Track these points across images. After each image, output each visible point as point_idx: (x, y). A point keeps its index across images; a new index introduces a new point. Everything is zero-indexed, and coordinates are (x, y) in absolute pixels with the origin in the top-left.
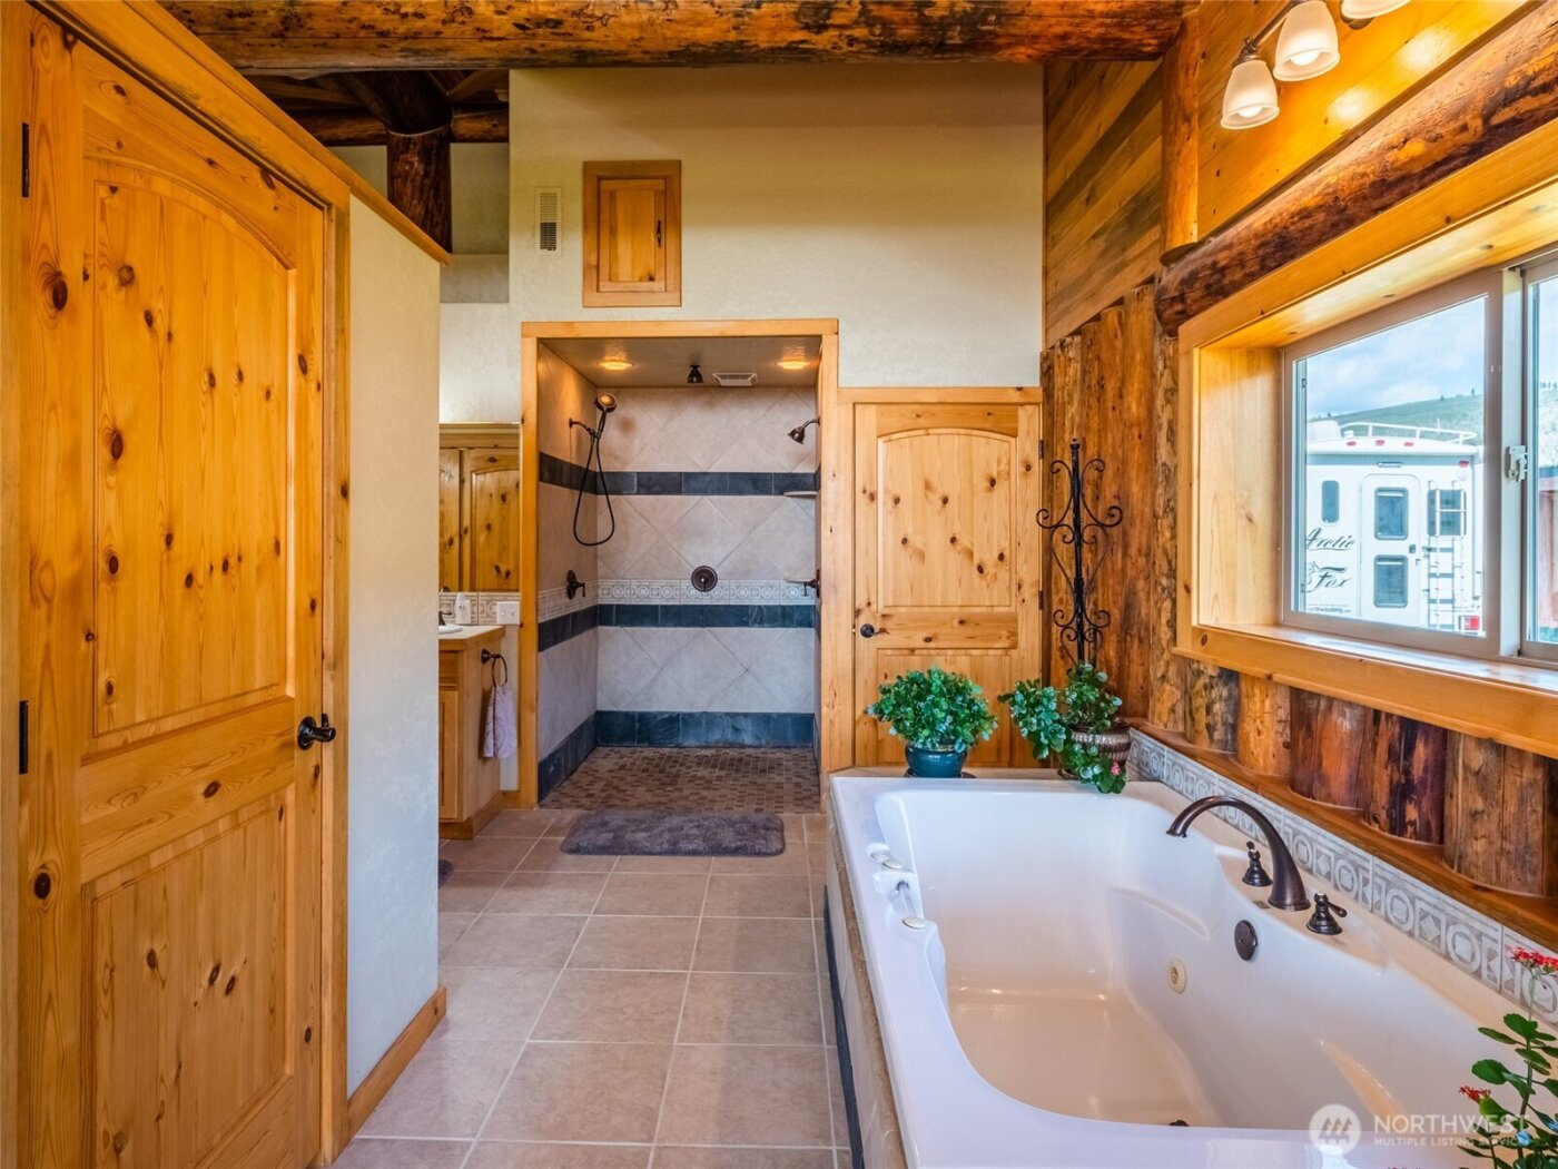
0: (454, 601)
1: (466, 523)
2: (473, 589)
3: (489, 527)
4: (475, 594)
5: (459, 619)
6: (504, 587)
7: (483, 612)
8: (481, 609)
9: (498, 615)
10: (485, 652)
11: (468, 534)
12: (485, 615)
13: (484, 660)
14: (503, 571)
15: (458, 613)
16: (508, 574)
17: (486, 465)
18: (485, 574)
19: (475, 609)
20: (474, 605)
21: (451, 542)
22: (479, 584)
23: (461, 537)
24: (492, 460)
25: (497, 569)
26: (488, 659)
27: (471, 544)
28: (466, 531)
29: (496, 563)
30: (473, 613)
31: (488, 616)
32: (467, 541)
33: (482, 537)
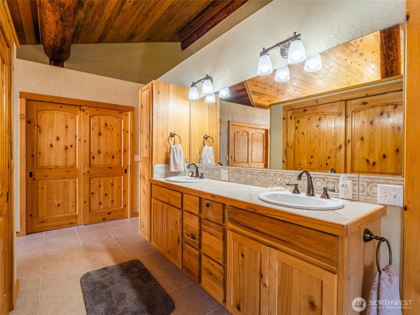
0: (338, 180)
1: (349, 137)
2: (353, 171)
3: (362, 139)
4: (356, 175)
5: (341, 194)
6: (372, 171)
7: (363, 191)
8: (361, 188)
9: (378, 195)
10: (367, 231)
11: (350, 143)
12: (365, 194)
13: (366, 240)
14: (371, 161)
15: (341, 190)
16: (374, 164)
17: (361, 107)
18: (360, 164)
19: (356, 188)
20: (355, 185)
21: (340, 147)
22: (356, 168)
23: (346, 144)
24: (365, 103)
25: (368, 161)
26: (370, 239)
27: (352, 149)
28: (349, 142)
29: (367, 157)
30: (354, 190)
31: (368, 195)
32: (349, 146)
33: (358, 144)
